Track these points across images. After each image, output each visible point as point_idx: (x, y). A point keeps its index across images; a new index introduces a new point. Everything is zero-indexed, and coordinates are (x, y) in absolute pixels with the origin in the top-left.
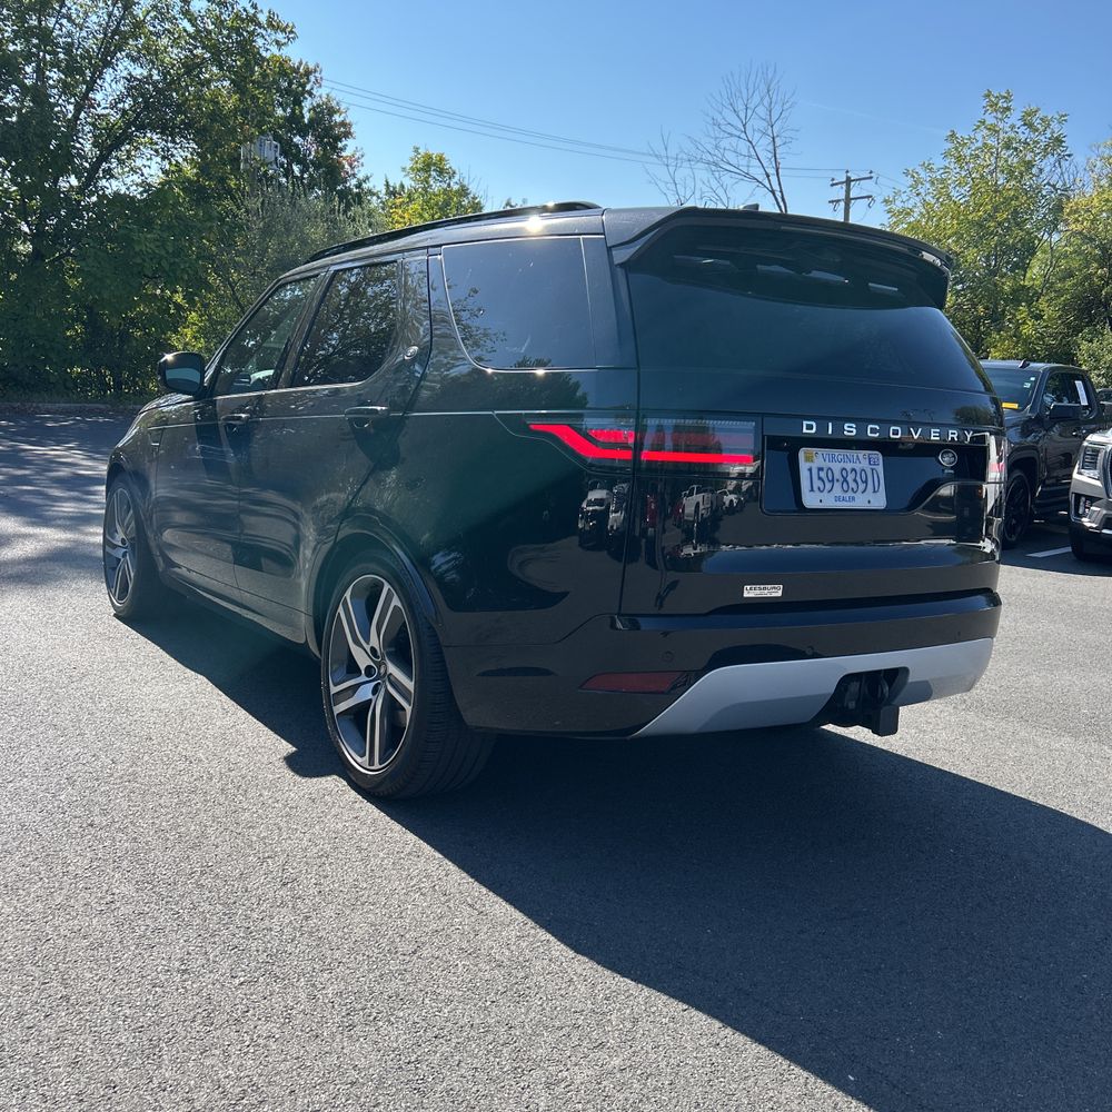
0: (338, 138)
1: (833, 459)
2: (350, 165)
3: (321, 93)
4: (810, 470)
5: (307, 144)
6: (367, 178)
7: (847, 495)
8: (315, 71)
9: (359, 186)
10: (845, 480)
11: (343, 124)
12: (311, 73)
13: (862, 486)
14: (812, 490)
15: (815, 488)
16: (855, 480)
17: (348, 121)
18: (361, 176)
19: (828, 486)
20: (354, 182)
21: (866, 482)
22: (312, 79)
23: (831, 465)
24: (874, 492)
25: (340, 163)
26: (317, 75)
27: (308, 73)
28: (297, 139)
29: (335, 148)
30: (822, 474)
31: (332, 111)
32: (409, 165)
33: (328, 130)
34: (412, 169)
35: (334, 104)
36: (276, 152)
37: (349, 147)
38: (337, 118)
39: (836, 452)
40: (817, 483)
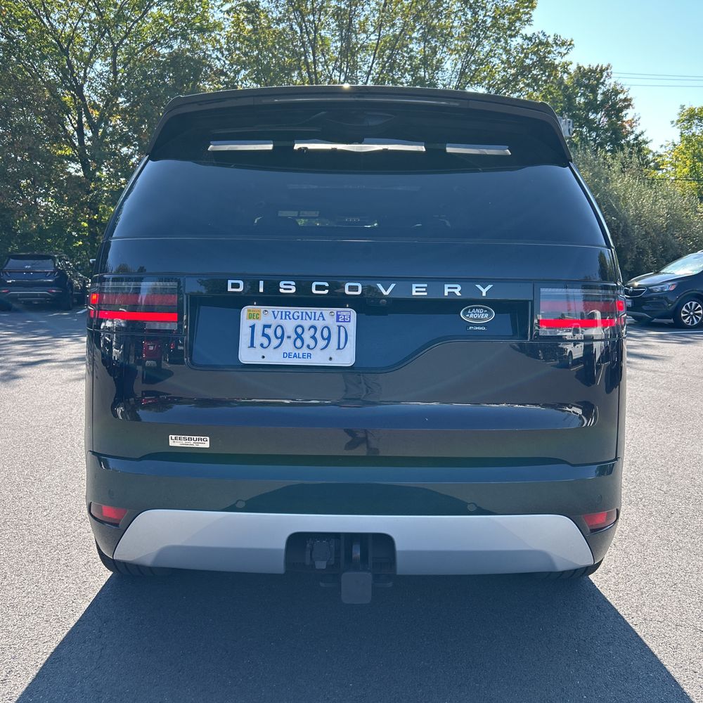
0: (621, 110)
1: (287, 315)
2: (630, 126)
3: (610, 83)
4: (253, 327)
5: (600, 118)
6: (642, 133)
7: (300, 352)
8: (607, 69)
9: (636, 139)
10: (299, 336)
11: (625, 100)
12: (604, 71)
13: (322, 343)
14: (252, 345)
15: (257, 343)
16: (313, 337)
17: (629, 97)
18: (637, 132)
19: (275, 342)
20: (632, 137)
21: (329, 339)
22: (605, 74)
23: (283, 322)
24: (339, 348)
25: (622, 125)
26: (608, 71)
27: (602, 71)
28: (592, 116)
29: (619, 118)
30: (269, 332)
31: (617, 93)
32: (676, 118)
33: (615, 106)
34: (679, 121)
35: (618, 87)
36: (569, 125)
37: (629, 114)
38: (621, 96)
39: (292, 310)
40: (259, 339)
